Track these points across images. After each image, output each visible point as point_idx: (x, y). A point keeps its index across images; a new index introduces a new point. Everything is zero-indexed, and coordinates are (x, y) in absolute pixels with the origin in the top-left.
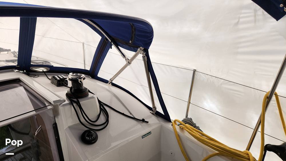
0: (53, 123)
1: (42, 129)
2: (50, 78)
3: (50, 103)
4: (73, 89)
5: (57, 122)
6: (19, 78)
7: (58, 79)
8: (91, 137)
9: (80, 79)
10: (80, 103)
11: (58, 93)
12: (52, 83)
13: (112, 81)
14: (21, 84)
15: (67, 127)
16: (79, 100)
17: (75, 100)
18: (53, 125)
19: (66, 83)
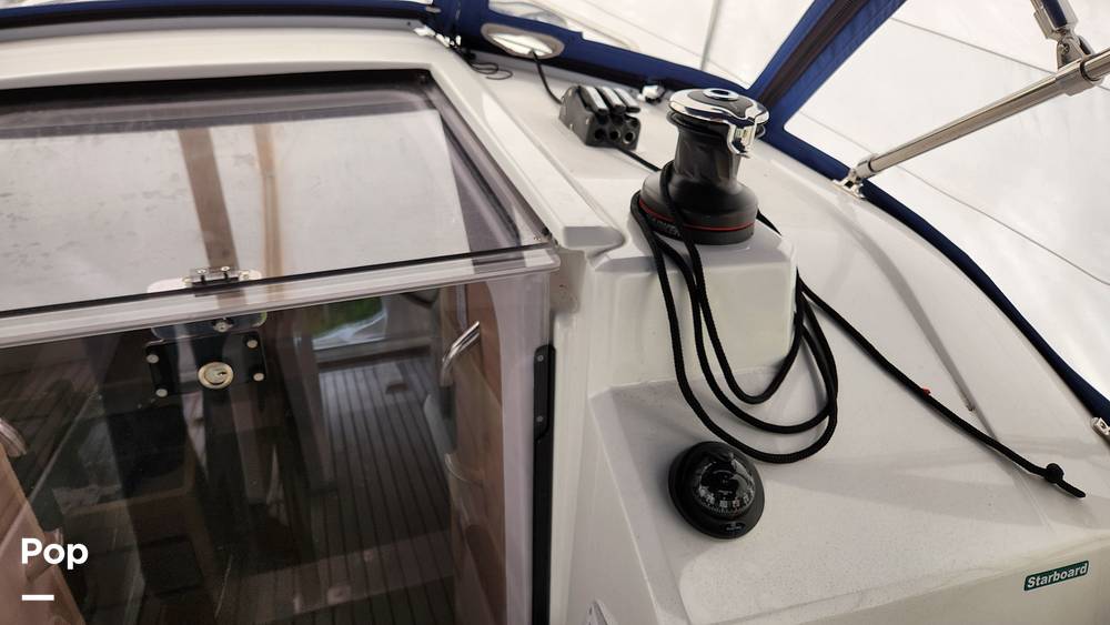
0: (538, 344)
1: (479, 340)
2: (559, 93)
3: (546, 232)
4: (676, 179)
5: (558, 345)
6: (430, 65)
7: (601, 105)
8: (730, 498)
9: (741, 124)
10: (706, 271)
11: (586, 182)
12: (567, 120)
13: (873, 172)
14: (434, 96)
15: (605, 389)
16: (705, 253)
17: (680, 248)
18: (539, 351)
19: (629, 137)
